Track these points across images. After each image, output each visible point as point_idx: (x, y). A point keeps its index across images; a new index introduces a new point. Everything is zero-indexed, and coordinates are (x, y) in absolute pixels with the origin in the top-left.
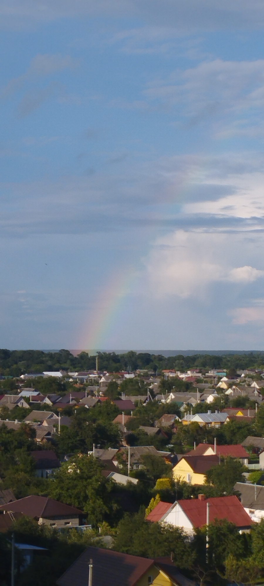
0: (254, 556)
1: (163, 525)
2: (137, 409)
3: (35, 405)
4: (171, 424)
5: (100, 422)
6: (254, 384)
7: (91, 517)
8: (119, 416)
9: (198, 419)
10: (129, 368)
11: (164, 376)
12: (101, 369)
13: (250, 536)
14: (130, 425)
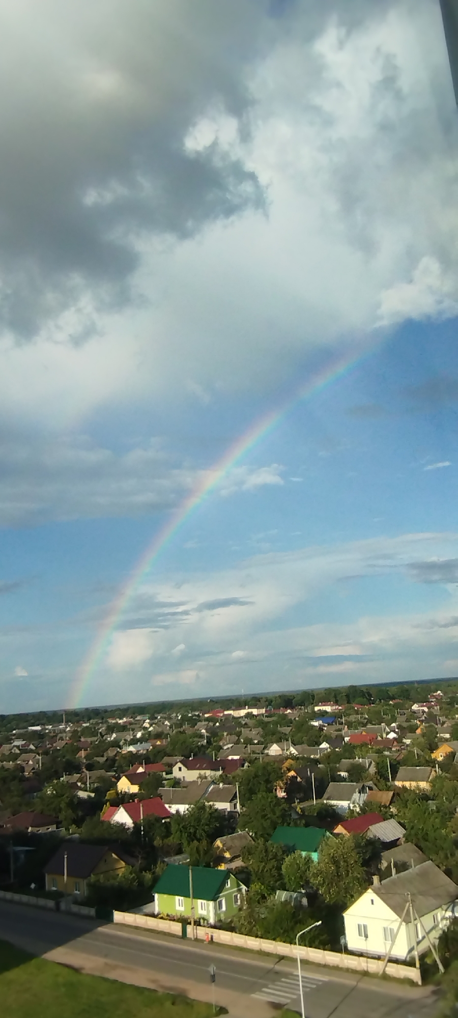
0: (172, 836)
1: (112, 822)
2: (92, 746)
3: (24, 750)
4: (114, 754)
5: (67, 757)
6: (167, 723)
7: (64, 823)
8: (80, 752)
9: (132, 749)
10: (86, 720)
11: (109, 723)
12: (67, 722)
13: (169, 823)
14: (86, 757)
